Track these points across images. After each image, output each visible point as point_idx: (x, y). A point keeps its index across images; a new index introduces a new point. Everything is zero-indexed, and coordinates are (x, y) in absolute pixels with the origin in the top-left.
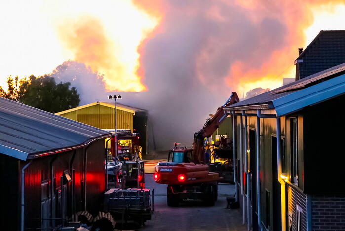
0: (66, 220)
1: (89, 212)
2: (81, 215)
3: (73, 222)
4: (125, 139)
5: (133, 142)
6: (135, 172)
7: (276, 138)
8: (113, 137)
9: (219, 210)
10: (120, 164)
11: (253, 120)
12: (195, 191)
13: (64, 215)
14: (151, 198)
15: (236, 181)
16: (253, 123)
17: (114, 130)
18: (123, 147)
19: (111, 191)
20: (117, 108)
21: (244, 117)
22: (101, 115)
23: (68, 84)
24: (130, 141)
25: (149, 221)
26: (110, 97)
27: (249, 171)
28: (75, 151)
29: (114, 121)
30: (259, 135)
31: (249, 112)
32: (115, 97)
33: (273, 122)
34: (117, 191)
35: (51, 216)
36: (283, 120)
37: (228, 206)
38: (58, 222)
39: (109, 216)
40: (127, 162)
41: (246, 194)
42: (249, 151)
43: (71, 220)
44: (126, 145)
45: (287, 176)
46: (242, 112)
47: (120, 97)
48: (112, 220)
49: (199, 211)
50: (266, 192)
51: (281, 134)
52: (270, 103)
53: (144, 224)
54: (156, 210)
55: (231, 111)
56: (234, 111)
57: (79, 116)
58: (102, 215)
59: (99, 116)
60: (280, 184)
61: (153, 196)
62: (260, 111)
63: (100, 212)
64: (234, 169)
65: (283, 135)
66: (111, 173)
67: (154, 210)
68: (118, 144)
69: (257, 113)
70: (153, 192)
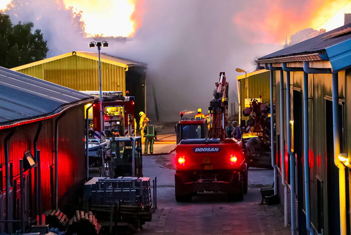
0: (27, 222)
1: (61, 211)
2: (50, 215)
3: (38, 225)
4: (113, 105)
5: (125, 109)
6: (128, 152)
7: (332, 102)
8: (96, 102)
9: (249, 206)
10: (107, 141)
11: (298, 77)
12: (216, 180)
13: (25, 216)
14: (152, 190)
15: (275, 163)
16: (299, 81)
17: (98, 92)
18: (111, 117)
19: (94, 180)
20: (102, 60)
21: (285, 73)
22: (79, 70)
23: (30, 25)
24: (121, 109)
25: (149, 223)
26: (92, 45)
27: (292, 150)
28: (40, 122)
29: (97, 80)
30: (307, 98)
31: (293, 66)
32: (99, 45)
33: (327, 80)
34: (102, 180)
35: (7, 217)
36: (341, 76)
37: (263, 201)
38: (16, 227)
39: (91, 216)
40: (116, 138)
41: (289, 183)
42: (292, 122)
43: (35, 223)
44: (116, 114)
45: (347, 157)
46: (282, 66)
47: (106, 45)
48: (95, 223)
49: (221, 208)
50: (318, 181)
51: (338, 97)
52: (322, 52)
53: (141, 228)
54: (159, 207)
55: (266, 64)
56: (271, 64)
57: (47, 72)
58: (81, 215)
59: (75, 72)
60: (337, 170)
61: (155, 187)
62: (307, 63)
63: (78, 211)
64: (272, 147)
65: (342, 98)
66: (94, 154)
67: (156, 208)
68: (103, 113)
69: (303, 66)
70: (155, 181)
